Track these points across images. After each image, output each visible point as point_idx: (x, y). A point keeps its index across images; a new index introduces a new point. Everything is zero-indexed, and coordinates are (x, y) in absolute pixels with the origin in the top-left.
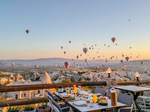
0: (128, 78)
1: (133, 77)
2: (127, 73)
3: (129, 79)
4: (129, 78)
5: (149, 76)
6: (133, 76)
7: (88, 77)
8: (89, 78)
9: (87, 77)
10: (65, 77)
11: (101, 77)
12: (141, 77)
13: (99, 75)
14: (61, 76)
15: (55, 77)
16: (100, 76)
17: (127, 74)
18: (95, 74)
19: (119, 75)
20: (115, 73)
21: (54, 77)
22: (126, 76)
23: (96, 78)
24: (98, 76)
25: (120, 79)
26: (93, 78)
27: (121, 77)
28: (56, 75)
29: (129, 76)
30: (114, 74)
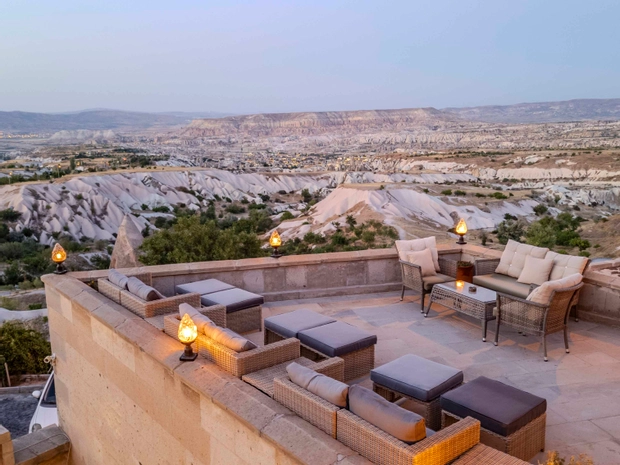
7: (9, 207)
8: (15, 209)
9: (7, 205)
11: (73, 201)
13: (67, 192)
16: (67, 197)
18: (46, 189)
23: (48, 207)
24: (59, 198)
26: (35, 207)
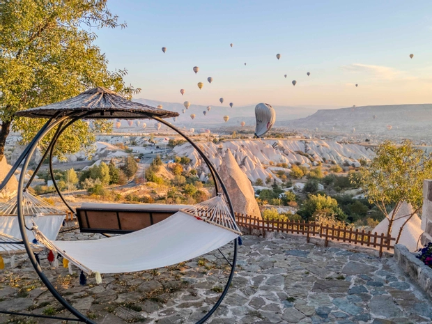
0: (307, 156)
1: (322, 154)
2: (306, 142)
3: (310, 159)
4: (310, 156)
5: (367, 149)
6: (322, 152)
9: (185, 154)
10: (126, 154)
12: (344, 154)
14: (114, 152)
15: (96, 154)
17: (306, 147)
18: (208, 145)
19: (282, 149)
20: (273, 142)
21: (94, 154)
22: (303, 151)
25: (281, 161)
27: (287, 155)
28: (102, 149)
29: (309, 152)
30: (269, 146)
